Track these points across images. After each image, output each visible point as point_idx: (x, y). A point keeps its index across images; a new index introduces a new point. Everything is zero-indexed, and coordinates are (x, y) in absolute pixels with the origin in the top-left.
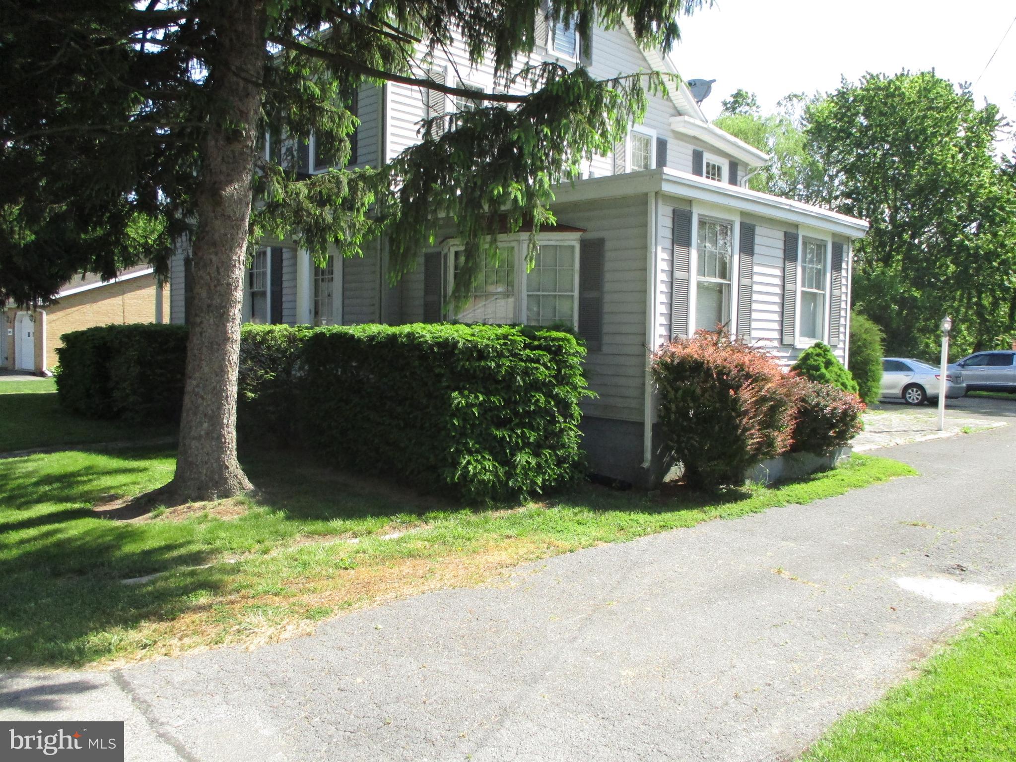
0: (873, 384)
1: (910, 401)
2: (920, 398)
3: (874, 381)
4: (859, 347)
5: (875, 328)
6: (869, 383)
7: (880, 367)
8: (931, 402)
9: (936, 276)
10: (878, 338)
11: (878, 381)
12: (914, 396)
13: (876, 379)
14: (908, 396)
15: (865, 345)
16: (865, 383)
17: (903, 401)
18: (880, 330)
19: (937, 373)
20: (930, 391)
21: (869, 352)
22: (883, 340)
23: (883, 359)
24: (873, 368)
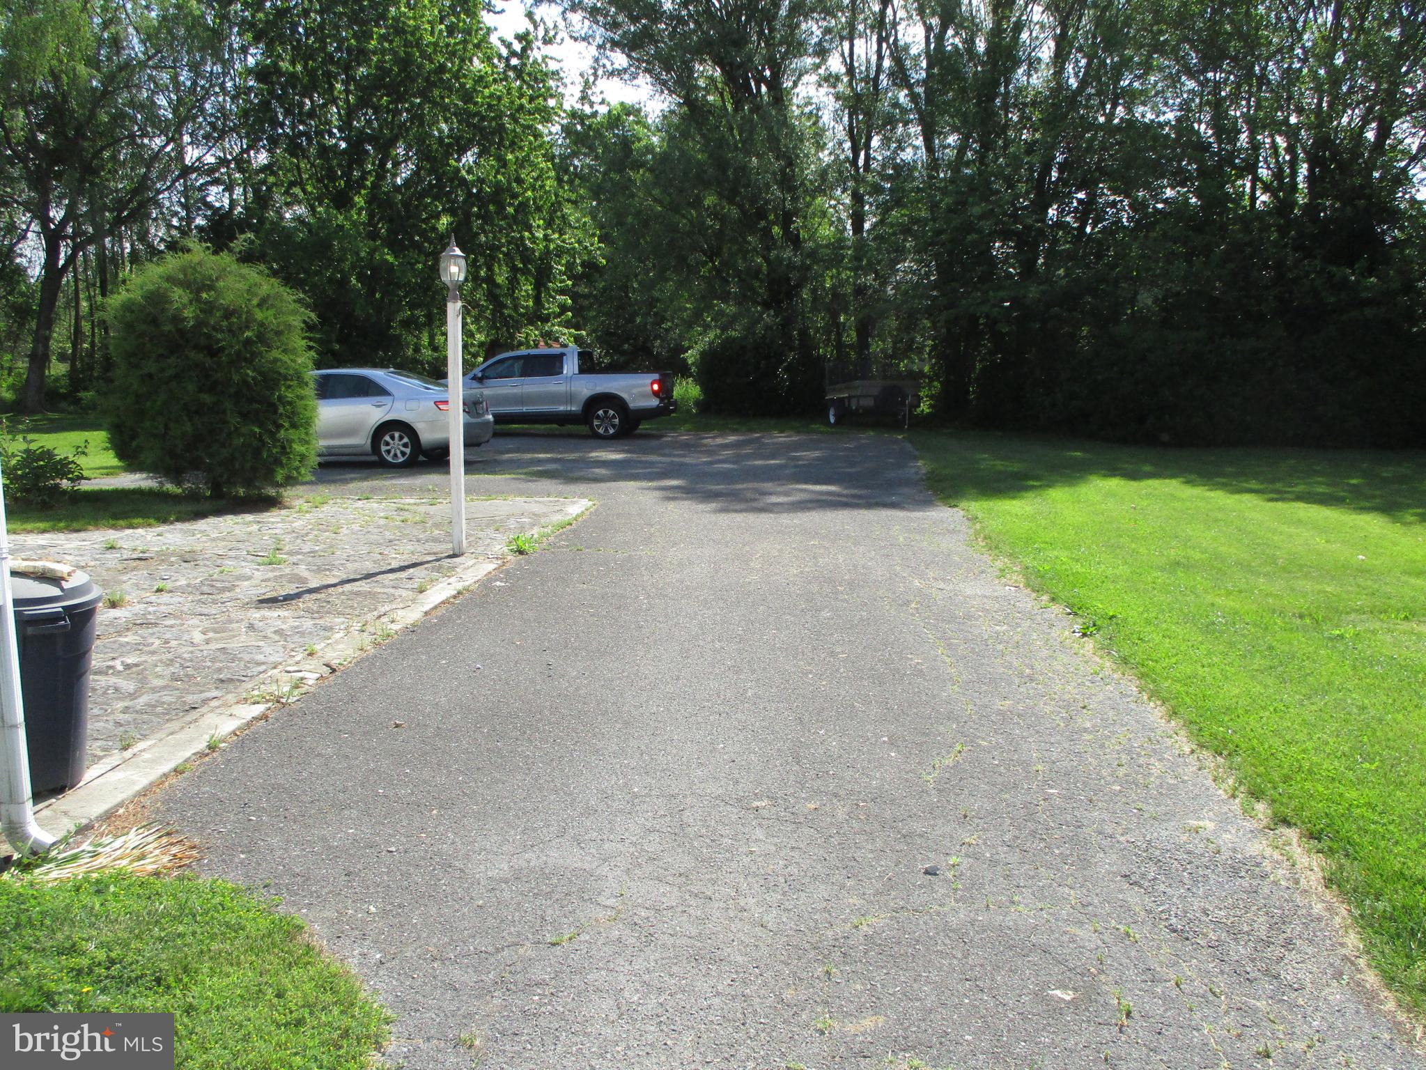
0: (293, 435)
1: (389, 459)
2: (408, 451)
3: (294, 426)
4: (248, 342)
5: (290, 297)
6: (282, 434)
7: (310, 391)
8: (435, 458)
9: (423, 234)
10: (296, 322)
11: (308, 423)
12: (396, 447)
13: (300, 421)
14: (384, 448)
15: (261, 338)
16: (272, 435)
17: (375, 458)
18: (299, 301)
19: (441, 397)
20: (427, 436)
21: (275, 354)
22: (309, 327)
23: (313, 374)
24: (290, 395)
